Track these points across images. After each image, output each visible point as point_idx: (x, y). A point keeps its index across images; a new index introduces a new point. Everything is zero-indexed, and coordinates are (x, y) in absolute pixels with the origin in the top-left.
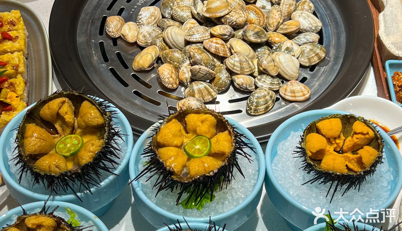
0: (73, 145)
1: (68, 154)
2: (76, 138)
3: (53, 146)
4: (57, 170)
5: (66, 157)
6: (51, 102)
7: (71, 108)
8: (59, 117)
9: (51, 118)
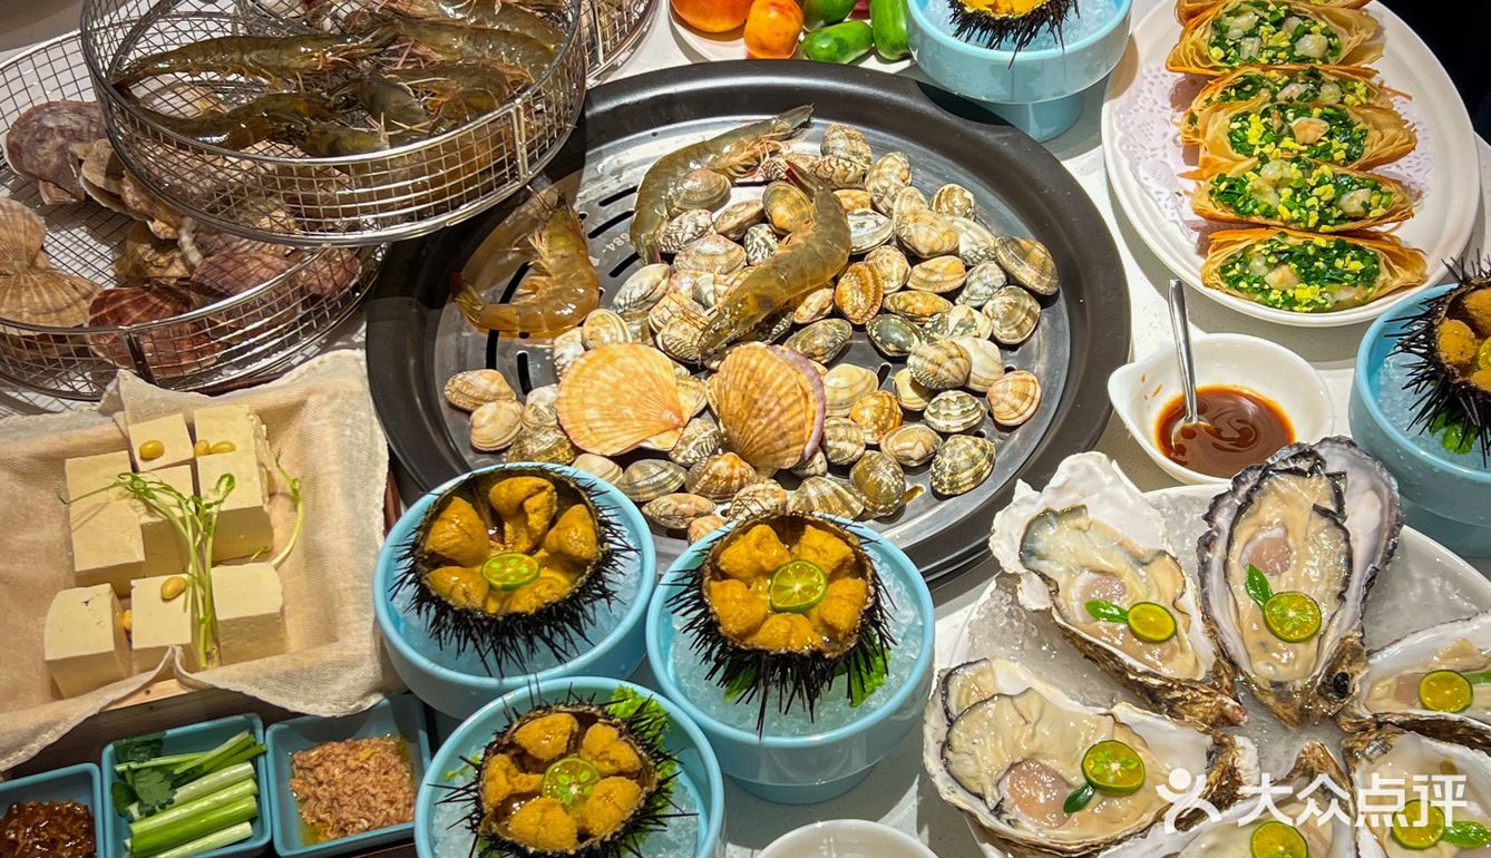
0: (517, 573)
1: (499, 584)
2: (529, 564)
3: (480, 559)
4: (463, 600)
5: (492, 587)
6: (519, 479)
7: (551, 507)
8: (520, 511)
9: (506, 507)
